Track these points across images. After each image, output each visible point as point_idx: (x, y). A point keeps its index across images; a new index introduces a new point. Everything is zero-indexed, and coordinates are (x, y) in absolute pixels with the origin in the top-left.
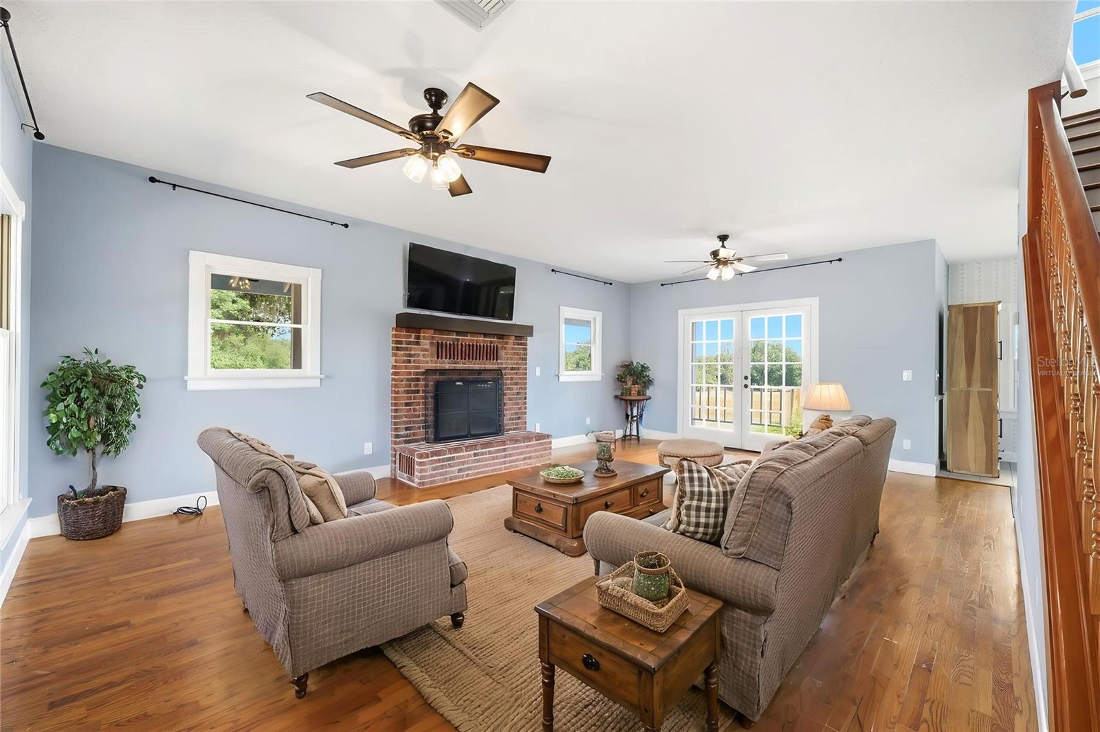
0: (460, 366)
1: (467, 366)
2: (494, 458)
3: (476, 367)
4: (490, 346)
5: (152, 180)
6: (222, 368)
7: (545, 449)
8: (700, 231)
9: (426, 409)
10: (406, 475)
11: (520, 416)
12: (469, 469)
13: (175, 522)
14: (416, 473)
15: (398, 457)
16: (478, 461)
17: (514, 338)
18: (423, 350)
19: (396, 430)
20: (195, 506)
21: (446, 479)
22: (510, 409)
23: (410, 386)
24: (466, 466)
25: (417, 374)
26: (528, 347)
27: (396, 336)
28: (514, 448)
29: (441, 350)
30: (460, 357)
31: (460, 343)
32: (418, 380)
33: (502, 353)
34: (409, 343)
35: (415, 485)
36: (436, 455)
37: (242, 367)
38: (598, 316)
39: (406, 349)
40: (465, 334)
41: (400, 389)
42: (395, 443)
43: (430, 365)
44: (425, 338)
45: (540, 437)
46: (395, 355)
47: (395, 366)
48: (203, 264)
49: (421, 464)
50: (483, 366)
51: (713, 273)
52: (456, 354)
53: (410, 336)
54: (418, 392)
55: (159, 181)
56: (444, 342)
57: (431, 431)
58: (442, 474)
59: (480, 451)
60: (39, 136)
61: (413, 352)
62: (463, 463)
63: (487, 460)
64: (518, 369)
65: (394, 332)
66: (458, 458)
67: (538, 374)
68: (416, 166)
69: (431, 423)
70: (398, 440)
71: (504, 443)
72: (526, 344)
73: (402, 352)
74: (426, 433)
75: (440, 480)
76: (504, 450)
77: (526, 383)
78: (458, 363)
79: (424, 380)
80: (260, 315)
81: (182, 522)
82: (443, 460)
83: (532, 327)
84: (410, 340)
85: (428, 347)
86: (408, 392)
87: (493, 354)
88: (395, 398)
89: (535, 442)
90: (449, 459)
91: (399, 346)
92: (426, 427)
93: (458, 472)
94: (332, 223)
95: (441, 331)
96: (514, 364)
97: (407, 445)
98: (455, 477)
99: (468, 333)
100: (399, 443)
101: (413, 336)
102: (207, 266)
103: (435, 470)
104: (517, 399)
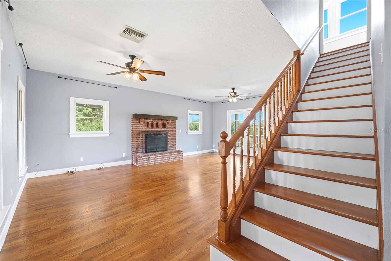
0: (153, 130)
1: (156, 130)
2: (163, 158)
3: (159, 130)
4: (163, 123)
5: (59, 77)
6: (83, 131)
7: (181, 155)
8: (225, 87)
9: (142, 143)
10: (136, 163)
11: (174, 145)
12: (155, 161)
13: (67, 175)
14: (138, 162)
15: (133, 157)
16: (158, 159)
17: (171, 121)
18: (141, 125)
19: (133, 149)
20: (73, 171)
21: (147, 164)
22: (170, 143)
23: (137, 136)
24: (154, 160)
25: (139, 132)
26: (176, 123)
27: (132, 121)
28: (170, 155)
29: (147, 125)
30: (153, 127)
31: (153, 123)
32: (140, 134)
33: (167, 126)
34: (137, 123)
35: (138, 166)
36: (144, 157)
37: (89, 131)
38: (201, 113)
39: (136, 125)
40: (155, 120)
41: (134, 137)
42: (133, 153)
43: (143, 129)
44: (142, 121)
45: (179, 151)
46: (132, 126)
47: (132, 130)
48: (73, 101)
49: (140, 159)
50: (161, 130)
51: (231, 100)
52: (152, 126)
53: (137, 121)
54: (140, 138)
55: (61, 78)
56: (148, 122)
57: (144, 149)
58: (146, 162)
59: (159, 156)
60: (28, 68)
61: (138, 126)
62: (153, 159)
63: (161, 158)
64: (173, 130)
65: (132, 120)
66: (151, 158)
67: (180, 132)
68: (128, 75)
69: (144, 147)
70: (133, 152)
71: (167, 153)
72: (175, 123)
73: (134, 126)
74: (143, 150)
75: (146, 164)
76: (167, 155)
77: (176, 135)
78: (153, 129)
79: (141, 134)
80: (97, 113)
81: (69, 175)
82: (147, 158)
83: (177, 117)
84: (137, 122)
85: (142, 124)
86: (136, 138)
87: (165, 126)
88: (132, 140)
89: (177, 153)
90: (149, 158)
91: (134, 124)
92: (143, 149)
93: (152, 162)
94: (112, 87)
95: (147, 119)
96: (171, 129)
97: (136, 154)
98: (151, 164)
99: (156, 119)
100: (134, 153)
101: (138, 121)
102: (75, 101)
103: (144, 161)
104: (173, 140)
